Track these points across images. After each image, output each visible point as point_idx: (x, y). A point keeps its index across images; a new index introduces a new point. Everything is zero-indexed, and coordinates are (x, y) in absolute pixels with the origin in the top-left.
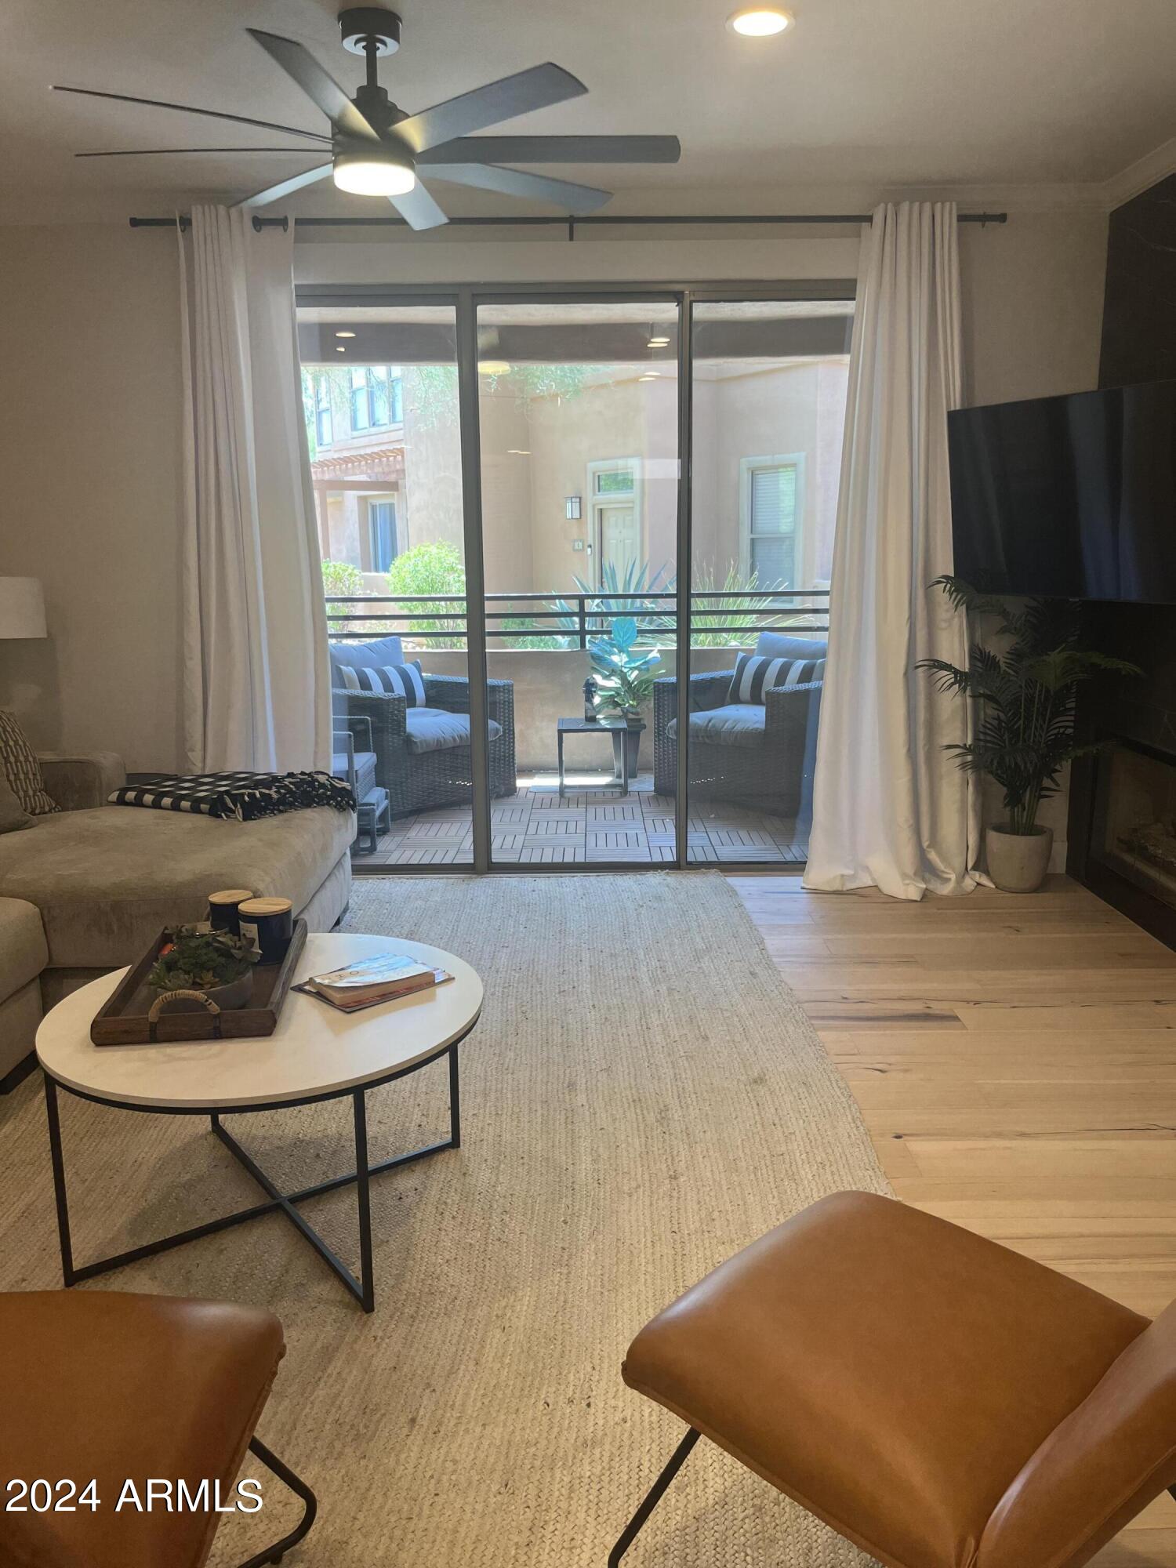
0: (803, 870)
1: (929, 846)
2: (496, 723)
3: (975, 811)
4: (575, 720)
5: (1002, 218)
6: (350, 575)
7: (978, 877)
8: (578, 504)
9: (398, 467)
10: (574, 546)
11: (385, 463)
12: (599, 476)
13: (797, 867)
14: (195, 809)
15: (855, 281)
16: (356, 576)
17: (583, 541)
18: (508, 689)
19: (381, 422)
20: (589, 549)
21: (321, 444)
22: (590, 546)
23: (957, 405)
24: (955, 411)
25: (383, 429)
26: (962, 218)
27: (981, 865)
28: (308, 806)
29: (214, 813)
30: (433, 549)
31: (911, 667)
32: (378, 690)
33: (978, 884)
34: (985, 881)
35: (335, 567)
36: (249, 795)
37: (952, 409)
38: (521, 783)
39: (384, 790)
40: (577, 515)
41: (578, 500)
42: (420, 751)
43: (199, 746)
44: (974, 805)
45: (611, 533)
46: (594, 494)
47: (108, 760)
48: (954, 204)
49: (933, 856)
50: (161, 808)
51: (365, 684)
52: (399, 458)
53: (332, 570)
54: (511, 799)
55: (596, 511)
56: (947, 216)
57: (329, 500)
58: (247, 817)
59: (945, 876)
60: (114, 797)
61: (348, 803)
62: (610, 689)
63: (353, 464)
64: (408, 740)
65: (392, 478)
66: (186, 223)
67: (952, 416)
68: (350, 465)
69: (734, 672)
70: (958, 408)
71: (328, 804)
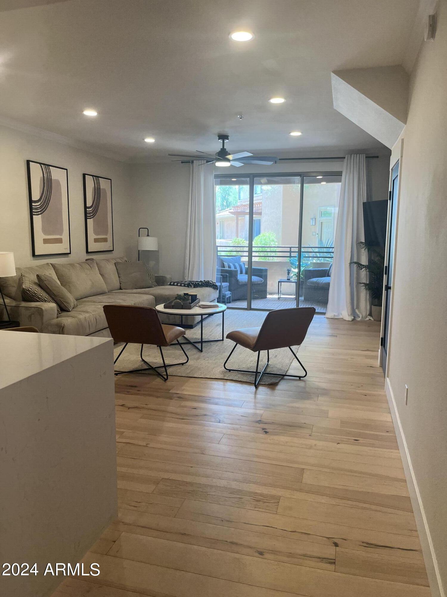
0: (325, 314)
1: (356, 308)
2: (262, 279)
3: (369, 301)
4: (285, 280)
5: (378, 157)
6: (243, 242)
7: (369, 317)
8: (315, 220)
9: (260, 208)
10: (313, 234)
11: (256, 207)
12: (321, 212)
13: (324, 314)
14: (184, 286)
15: (342, 171)
16: (245, 243)
17: (315, 232)
18: (266, 270)
19: (258, 193)
20: (317, 235)
21: (240, 200)
22: (317, 234)
23: (365, 201)
24: (365, 202)
25: (259, 195)
26: (366, 157)
27: (370, 315)
28: (207, 287)
29: (188, 286)
30: (267, 234)
31: (351, 263)
32: (233, 268)
33: (370, 319)
34: (371, 318)
35: (238, 240)
36: (195, 283)
37: (364, 202)
38: (268, 296)
39: (230, 292)
40: (314, 224)
41: (314, 219)
42: (241, 284)
43: (187, 276)
44: (369, 299)
45: (324, 230)
46: (320, 217)
47: (168, 276)
48: (365, 154)
49: (357, 311)
50: (178, 286)
51: (229, 267)
52: (261, 205)
53: (237, 240)
54: (265, 299)
55: (320, 223)
56: (363, 157)
57: (240, 218)
58: (194, 287)
59: (359, 316)
60: (169, 284)
61: (216, 288)
62: (296, 272)
63: (247, 206)
64: (237, 281)
65: (260, 211)
66: (192, 162)
67: (364, 203)
68: (246, 207)
69: (329, 268)
70: (366, 201)
71: (212, 287)
